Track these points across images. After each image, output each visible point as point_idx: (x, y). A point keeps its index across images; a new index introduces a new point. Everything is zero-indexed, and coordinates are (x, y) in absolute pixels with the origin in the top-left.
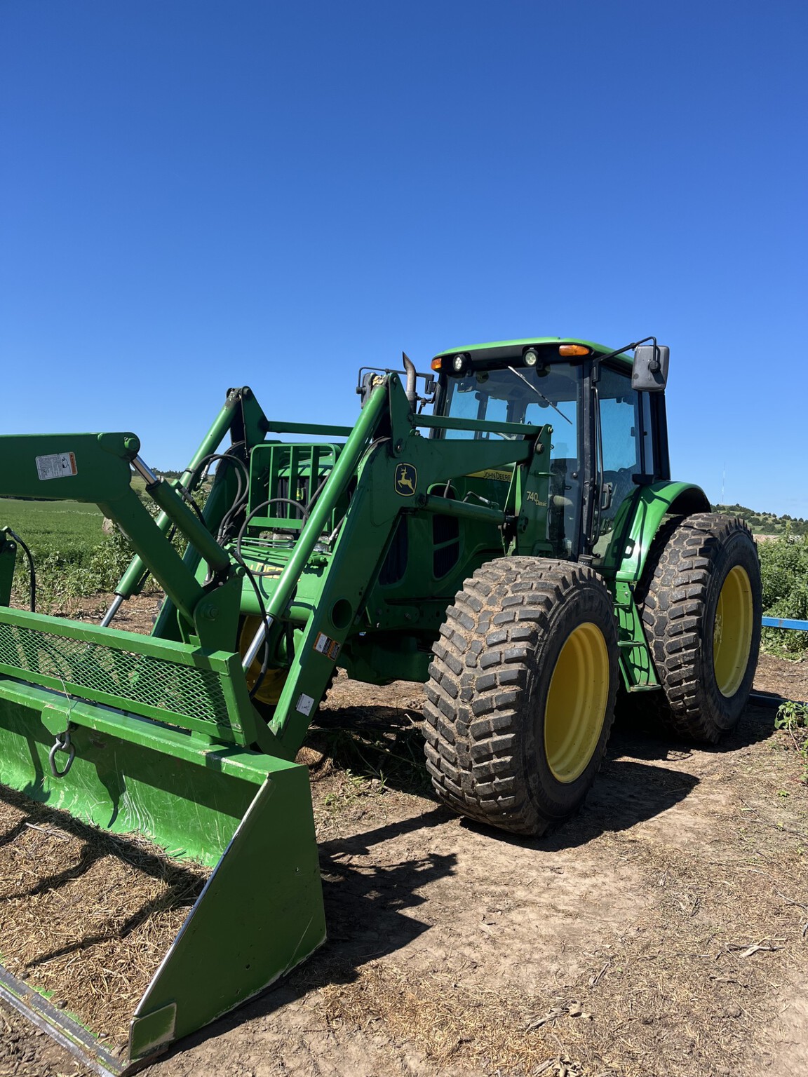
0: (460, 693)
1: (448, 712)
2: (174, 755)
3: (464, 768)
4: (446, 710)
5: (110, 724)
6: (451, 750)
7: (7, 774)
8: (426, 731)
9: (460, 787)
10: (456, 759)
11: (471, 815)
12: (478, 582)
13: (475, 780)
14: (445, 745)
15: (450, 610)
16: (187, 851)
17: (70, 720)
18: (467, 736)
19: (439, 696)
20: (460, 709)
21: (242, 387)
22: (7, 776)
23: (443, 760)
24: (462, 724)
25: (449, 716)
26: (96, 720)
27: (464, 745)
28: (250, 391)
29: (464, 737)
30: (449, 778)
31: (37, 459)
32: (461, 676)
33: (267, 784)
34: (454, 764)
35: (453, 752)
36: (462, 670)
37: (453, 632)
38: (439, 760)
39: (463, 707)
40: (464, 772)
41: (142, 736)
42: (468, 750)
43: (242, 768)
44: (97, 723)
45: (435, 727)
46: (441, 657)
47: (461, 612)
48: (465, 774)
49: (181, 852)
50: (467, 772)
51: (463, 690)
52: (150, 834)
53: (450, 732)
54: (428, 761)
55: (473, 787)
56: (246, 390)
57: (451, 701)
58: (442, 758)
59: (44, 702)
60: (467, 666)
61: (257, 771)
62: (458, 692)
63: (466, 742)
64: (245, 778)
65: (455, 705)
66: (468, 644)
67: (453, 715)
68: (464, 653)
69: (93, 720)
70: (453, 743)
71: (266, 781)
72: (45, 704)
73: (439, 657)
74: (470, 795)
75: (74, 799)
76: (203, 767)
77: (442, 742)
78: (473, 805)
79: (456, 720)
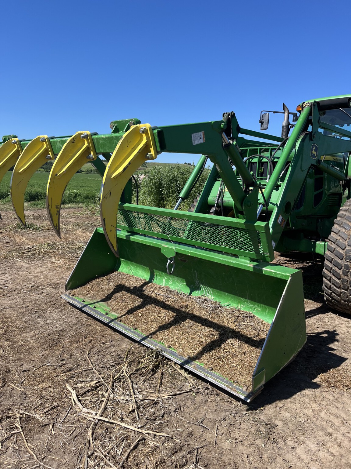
0: (345, 257)
1: (338, 265)
2: (234, 266)
3: (344, 289)
4: (337, 265)
5: (197, 253)
6: (338, 281)
7: (136, 272)
8: (325, 273)
9: (340, 297)
10: (340, 285)
11: (341, 309)
12: (349, 209)
13: (349, 295)
14: (335, 280)
15: (336, 221)
16: (231, 304)
17: (176, 251)
18: (347, 276)
19: (333, 258)
20: (345, 264)
21: (231, 112)
22: (136, 273)
23: (332, 286)
24: (345, 270)
25: (338, 267)
26: (190, 251)
27: (345, 280)
28: (234, 114)
29: (346, 276)
30: (335, 293)
31: (192, 135)
32: (345, 250)
33: (291, 280)
34: (339, 288)
35: (339, 282)
36: (345, 247)
37: (339, 231)
38: (331, 285)
39: (346, 264)
40: (344, 291)
41: (216, 258)
42: (347, 281)
43: (274, 272)
44: (190, 253)
45: (330, 272)
46: (334, 241)
47: (342, 222)
48: (344, 292)
49: (228, 305)
50: (345, 291)
51: (346, 256)
52: (211, 296)
53: (338, 274)
54: (323, 286)
55: (347, 297)
56: (233, 113)
57: (339, 261)
58: (332, 284)
59: (161, 244)
60: (348, 246)
61: (282, 273)
62: (343, 257)
63: (347, 278)
64: (276, 277)
65: (342, 262)
66: (348, 236)
67: (341, 267)
68: (346, 240)
69: (188, 251)
70: (339, 279)
71: (290, 278)
72: (162, 245)
73: (332, 241)
74: (344, 301)
75: (170, 282)
76: (251, 271)
77: (333, 278)
78: (345, 305)
79: (342, 269)
